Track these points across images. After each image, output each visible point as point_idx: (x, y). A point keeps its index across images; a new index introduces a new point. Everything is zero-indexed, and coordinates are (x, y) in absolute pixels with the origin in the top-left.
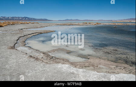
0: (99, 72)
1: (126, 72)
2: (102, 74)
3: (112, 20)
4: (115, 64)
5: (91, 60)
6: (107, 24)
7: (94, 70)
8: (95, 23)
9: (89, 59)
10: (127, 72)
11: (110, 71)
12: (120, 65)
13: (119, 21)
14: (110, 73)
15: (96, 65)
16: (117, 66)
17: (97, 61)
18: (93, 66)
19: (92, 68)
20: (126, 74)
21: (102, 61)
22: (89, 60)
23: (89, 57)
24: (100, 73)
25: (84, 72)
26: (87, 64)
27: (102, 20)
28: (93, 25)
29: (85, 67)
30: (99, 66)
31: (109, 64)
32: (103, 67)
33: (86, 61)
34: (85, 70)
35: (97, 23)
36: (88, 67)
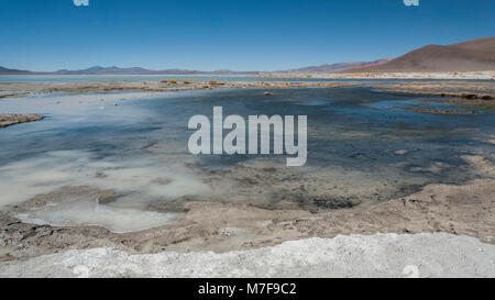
0: (222, 251)
1: (300, 234)
2: (232, 254)
3: (257, 73)
4: (271, 214)
5: (196, 215)
6: (244, 84)
7: (205, 247)
8: (203, 84)
9: (186, 211)
10: (305, 234)
11: (256, 241)
12: (285, 215)
13: (279, 75)
14: (257, 246)
15: (212, 230)
16: (275, 221)
17: (213, 214)
18: (202, 233)
19: (199, 241)
20: (301, 241)
21: (232, 211)
22: (189, 217)
23: (187, 205)
24: (225, 255)
25: (170, 261)
26: (183, 230)
27: (228, 72)
28: (197, 88)
29: (175, 242)
30: (222, 230)
31: (253, 215)
32: (235, 229)
33: (176, 223)
34: (172, 255)
35: (213, 83)
36: (186, 239)
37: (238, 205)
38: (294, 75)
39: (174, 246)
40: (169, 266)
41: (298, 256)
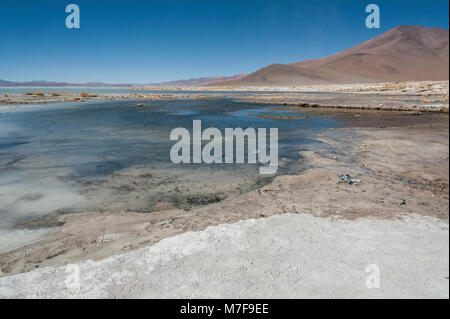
0: (101, 258)
1: (176, 231)
2: (110, 259)
3: (130, 85)
4: (149, 216)
5: (73, 227)
6: (118, 96)
7: (82, 257)
8: (75, 96)
9: (61, 224)
10: (181, 230)
11: (135, 243)
12: (161, 215)
13: (151, 88)
14: (137, 248)
15: (90, 239)
16: (153, 222)
17: (93, 223)
18: (79, 244)
19: (77, 251)
20: (177, 237)
21: (110, 218)
22: (64, 230)
23: (61, 218)
24: (105, 261)
25: (45, 277)
26: (58, 244)
27: (100, 84)
28: (68, 100)
29: (50, 258)
30: (100, 238)
31: (131, 220)
32: (113, 235)
33: (49, 238)
34: (47, 270)
35: (84, 95)
36: (63, 252)
37: (116, 212)
38: (165, 88)
39: (50, 261)
40: (43, 282)
41: (174, 251)
